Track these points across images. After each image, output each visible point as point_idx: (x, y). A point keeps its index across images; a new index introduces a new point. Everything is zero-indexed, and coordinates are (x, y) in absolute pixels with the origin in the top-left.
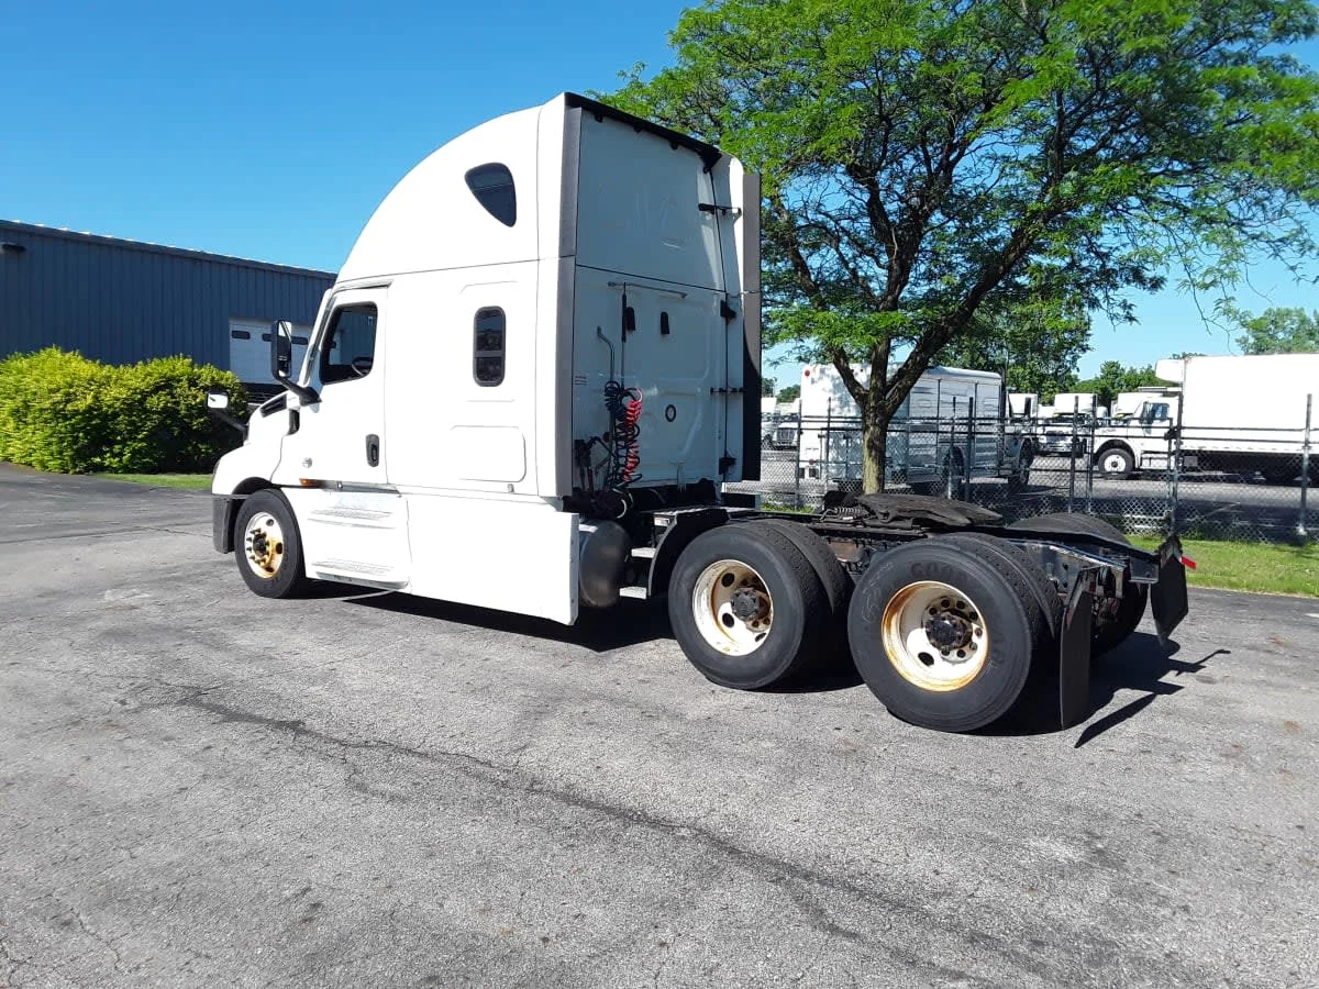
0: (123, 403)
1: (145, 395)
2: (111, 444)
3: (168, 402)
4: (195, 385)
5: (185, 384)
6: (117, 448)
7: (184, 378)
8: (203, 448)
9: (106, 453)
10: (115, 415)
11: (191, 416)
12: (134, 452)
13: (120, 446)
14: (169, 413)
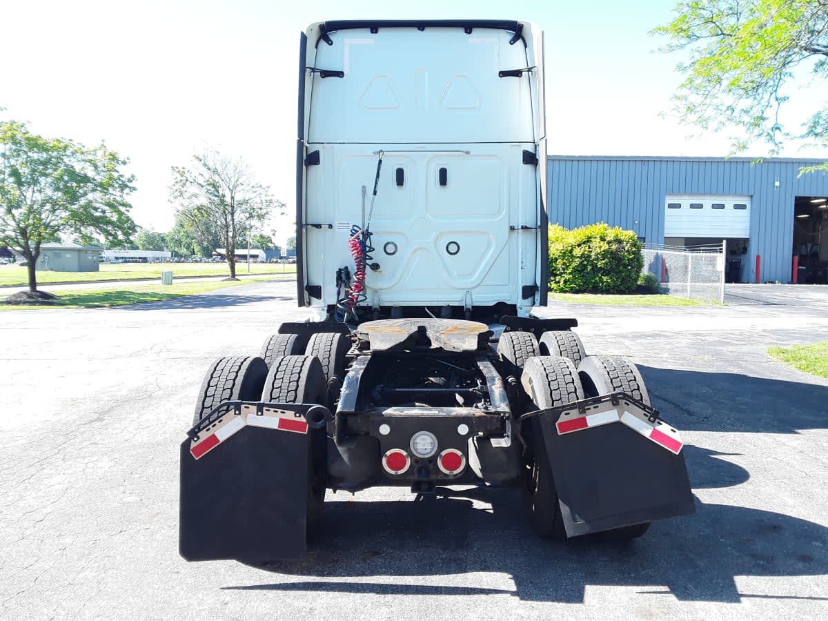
0: (560, 252)
1: (573, 247)
2: (555, 275)
3: (585, 251)
4: (604, 240)
5: (598, 240)
6: (558, 278)
7: (598, 236)
8: (605, 278)
9: (552, 281)
10: (556, 259)
11: (597, 259)
12: (565, 282)
13: (559, 277)
14: (586, 257)
